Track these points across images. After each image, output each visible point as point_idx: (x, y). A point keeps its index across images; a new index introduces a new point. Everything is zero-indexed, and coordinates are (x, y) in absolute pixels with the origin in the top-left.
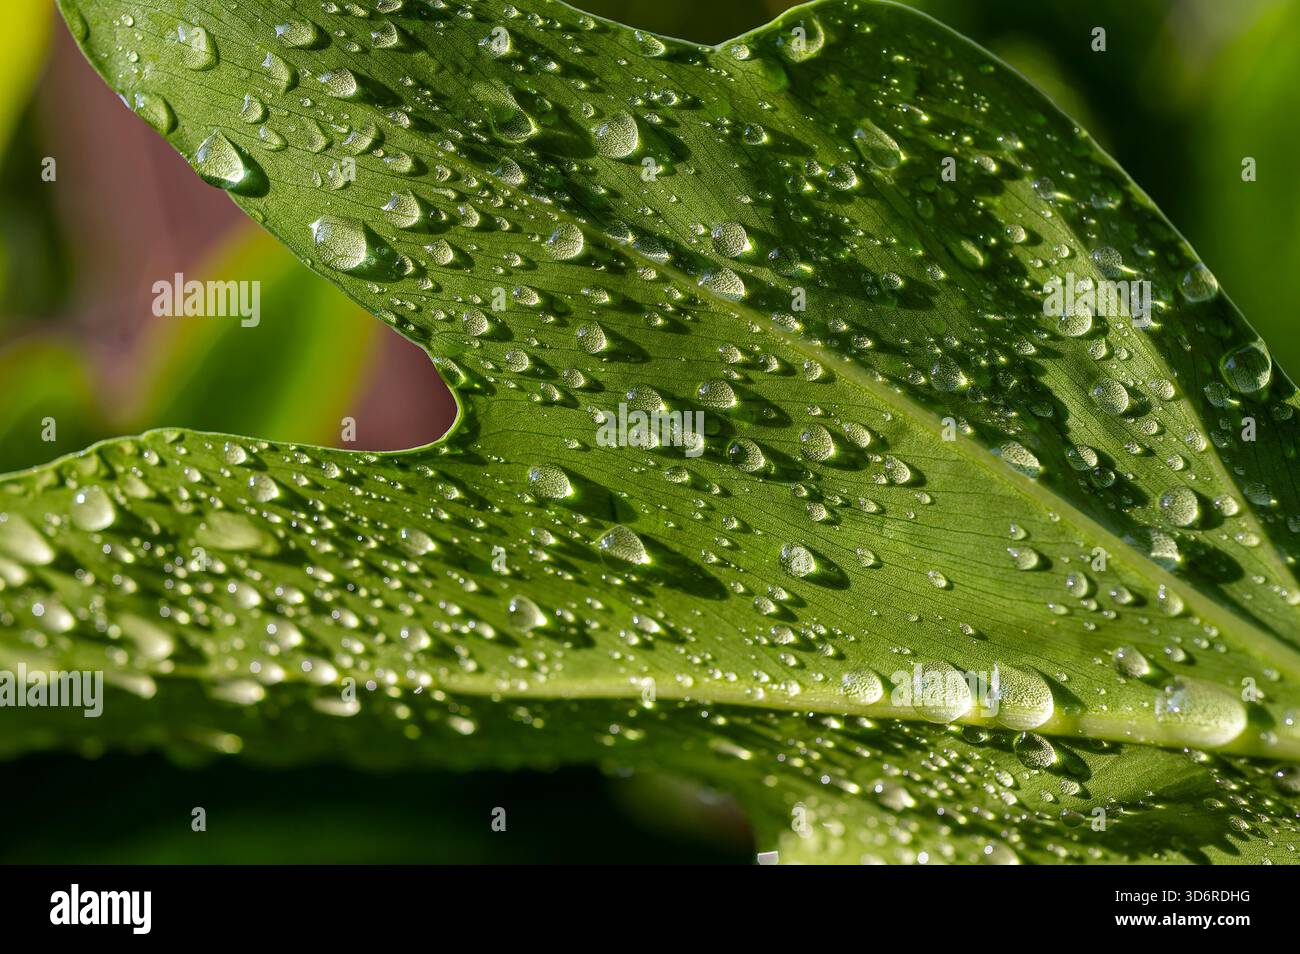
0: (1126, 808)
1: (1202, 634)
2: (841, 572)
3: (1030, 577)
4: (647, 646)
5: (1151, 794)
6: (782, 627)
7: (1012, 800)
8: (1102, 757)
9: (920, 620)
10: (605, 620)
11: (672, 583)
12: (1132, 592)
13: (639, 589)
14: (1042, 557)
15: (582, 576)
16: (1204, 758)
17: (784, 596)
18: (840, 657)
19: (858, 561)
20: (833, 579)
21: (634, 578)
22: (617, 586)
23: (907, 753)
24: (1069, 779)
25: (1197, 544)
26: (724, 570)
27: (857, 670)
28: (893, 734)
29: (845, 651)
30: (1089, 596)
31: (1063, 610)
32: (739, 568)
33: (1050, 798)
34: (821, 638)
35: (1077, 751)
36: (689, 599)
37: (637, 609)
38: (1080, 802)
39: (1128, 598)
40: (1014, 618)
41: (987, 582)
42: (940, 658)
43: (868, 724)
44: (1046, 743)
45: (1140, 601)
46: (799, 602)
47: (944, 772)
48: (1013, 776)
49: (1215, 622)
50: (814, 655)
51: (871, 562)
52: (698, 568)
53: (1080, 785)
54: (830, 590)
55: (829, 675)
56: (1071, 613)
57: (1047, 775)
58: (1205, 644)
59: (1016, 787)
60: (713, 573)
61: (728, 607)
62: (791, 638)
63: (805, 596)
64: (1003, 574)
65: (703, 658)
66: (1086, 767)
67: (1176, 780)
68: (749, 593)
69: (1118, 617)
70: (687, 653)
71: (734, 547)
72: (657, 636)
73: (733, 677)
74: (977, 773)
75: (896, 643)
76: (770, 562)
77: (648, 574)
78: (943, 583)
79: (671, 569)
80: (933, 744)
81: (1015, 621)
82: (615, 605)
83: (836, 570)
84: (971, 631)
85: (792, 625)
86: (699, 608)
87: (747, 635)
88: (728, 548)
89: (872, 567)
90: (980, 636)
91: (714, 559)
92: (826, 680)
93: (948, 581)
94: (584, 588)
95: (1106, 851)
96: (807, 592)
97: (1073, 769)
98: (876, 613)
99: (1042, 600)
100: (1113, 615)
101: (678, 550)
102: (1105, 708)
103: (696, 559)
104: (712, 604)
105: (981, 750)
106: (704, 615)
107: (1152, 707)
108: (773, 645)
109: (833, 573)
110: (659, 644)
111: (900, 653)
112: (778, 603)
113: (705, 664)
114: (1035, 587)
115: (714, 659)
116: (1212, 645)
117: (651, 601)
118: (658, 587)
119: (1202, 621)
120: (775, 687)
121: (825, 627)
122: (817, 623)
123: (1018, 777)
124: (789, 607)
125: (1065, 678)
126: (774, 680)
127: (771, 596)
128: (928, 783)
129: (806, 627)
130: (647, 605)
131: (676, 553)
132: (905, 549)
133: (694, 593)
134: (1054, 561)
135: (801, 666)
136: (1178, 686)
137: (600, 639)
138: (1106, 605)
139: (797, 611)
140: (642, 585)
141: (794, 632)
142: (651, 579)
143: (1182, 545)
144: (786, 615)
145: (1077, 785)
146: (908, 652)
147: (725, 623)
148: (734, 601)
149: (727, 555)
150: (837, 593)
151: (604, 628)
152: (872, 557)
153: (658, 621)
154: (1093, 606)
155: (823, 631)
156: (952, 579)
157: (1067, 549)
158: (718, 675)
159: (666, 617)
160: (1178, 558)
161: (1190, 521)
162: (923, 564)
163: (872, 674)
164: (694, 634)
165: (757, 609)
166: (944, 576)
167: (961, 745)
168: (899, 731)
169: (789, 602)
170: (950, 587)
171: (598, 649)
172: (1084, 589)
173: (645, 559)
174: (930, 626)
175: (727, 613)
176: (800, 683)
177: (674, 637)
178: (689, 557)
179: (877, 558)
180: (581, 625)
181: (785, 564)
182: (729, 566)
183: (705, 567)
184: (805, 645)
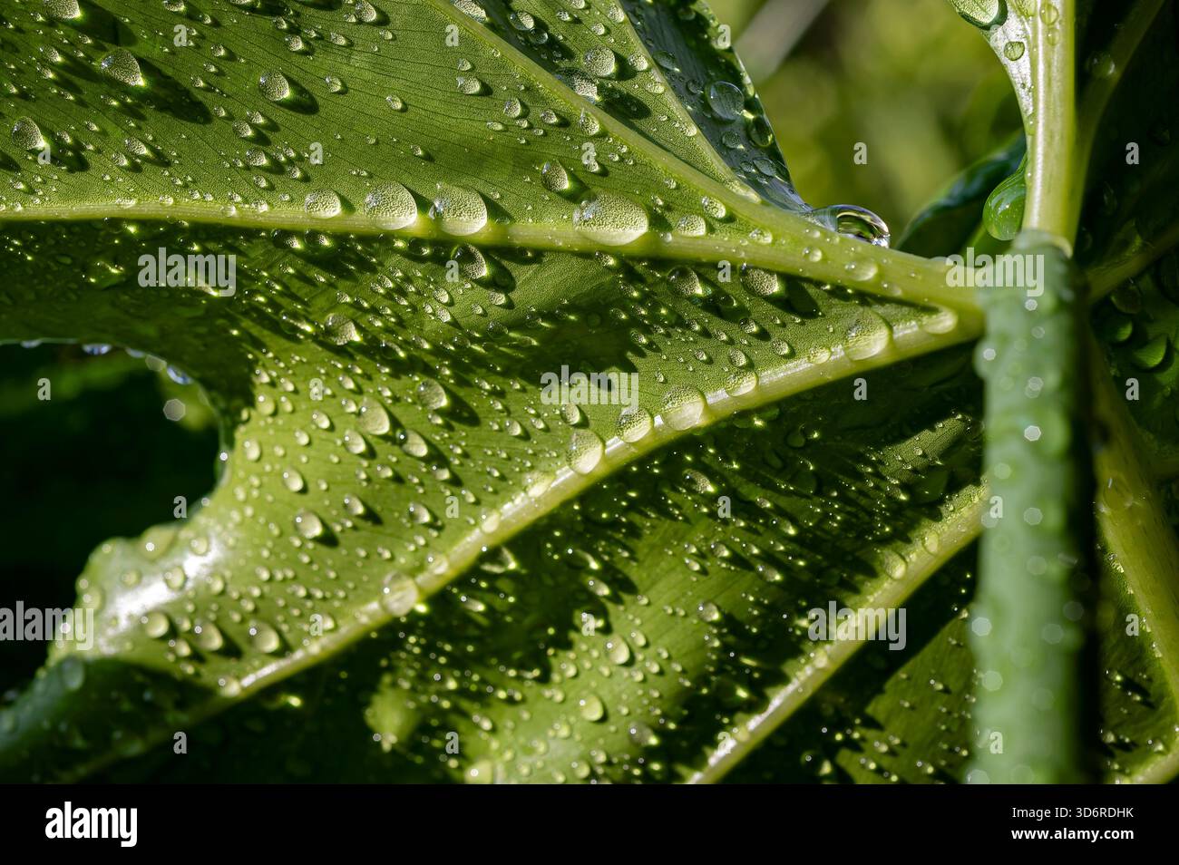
0: (545, 318)
1: (614, 151)
2: (312, 98)
3: (473, 100)
4: (135, 168)
5: (566, 302)
6: (257, 150)
7: (447, 318)
8: (525, 268)
9: (377, 143)
10: (99, 143)
11: (163, 107)
12: (557, 115)
13: (132, 112)
14: (483, 85)
15: (82, 97)
16: (612, 262)
17: (261, 120)
18: (306, 179)
19: (328, 86)
20: (305, 105)
21: (129, 100)
22: (113, 107)
23: (358, 275)
24: (497, 291)
25: (613, 90)
26: (209, 95)
27: (320, 191)
28: (347, 254)
29: (311, 173)
30: (523, 116)
31: (500, 127)
32: (223, 93)
33: (480, 311)
34: (290, 161)
35: (505, 263)
36: (176, 122)
37: (129, 132)
38: (505, 312)
39: (555, 120)
40: (458, 136)
41: (436, 103)
42: (393, 179)
43: (326, 242)
44: (479, 255)
45: (565, 123)
46: (273, 127)
47: (389, 295)
48: (449, 293)
49: (625, 139)
50: (283, 178)
51: (338, 88)
52: (187, 93)
53: (506, 296)
54: (301, 115)
55: (294, 196)
56: (506, 128)
57: (479, 289)
58: (617, 158)
59: (451, 304)
60: (200, 98)
61: (211, 130)
62: (264, 161)
63: (278, 121)
64: (451, 97)
65: (184, 180)
66: (512, 279)
67: (587, 287)
68: (230, 117)
69: (546, 134)
70: (171, 175)
71: (220, 73)
72: (145, 159)
73: (210, 198)
74: (418, 293)
75: (354, 165)
76: (250, 89)
77: (142, 96)
78: (399, 106)
79: (162, 93)
80: (381, 264)
81: (458, 140)
82: (110, 128)
83: (307, 96)
84: (420, 153)
85: (265, 148)
86: (186, 131)
87: (226, 158)
88: (215, 74)
89: (339, 93)
90: (428, 158)
91: (202, 84)
92: (292, 200)
93: (404, 103)
94: (84, 110)
95: (524, 383)
96: (281, 116)
97: (501, 282)
98: (339, 137)
99: (482, 118)
100: (541, 132)
101: (170, 74)
102: (530, 220)
103: (185, 84)
104: (196, 127)
105: (423, 266)
106: (188, 138)
107: (570, 218)
108: (248, 168)
109: (304, 99)
110: (146, 167)
111: (358, 175)
112: (254, 126)
113: (186, 186)
114: (477, 108)
115: (194, 182)
116: (622, 159)
117: (142, 124)
118: (149, 111)
119: (616, 139)
120: (247, 206)
121: (294, 151)
122: (287, 147)
123: (453, 293)
124: (264, 132)
125: (498, 196)
126: (246, 201)
127: (249, 121)
128: (375, 311)
129: (278, 151)
130: (139, 128)
131: (169, 77)
132: (368, 76)
133: (182, 118)
134: (495, 90)
135: (271, 188)
136: (592, 198)
137: (93, 161)
138: (536, 124)
139: (271, 136)
140: (135, 108)
141: (267, 155)
142: (144, 102)
143: (601, 89)
144: (261, 140)
145: (503, 296)
146: (365, 174)
147: (207, 147)
148: (216, 124)
149: (213, 80)
150: (308, 118)
151: (98, 151)
152: (339, 84)
153: (147, 144)
154: (525, 124)
155: (293, 155)
156: (407, 102)
157: (505, 79)
158: (197, 196)
159: (155, 140)
160: (597, 98)
161: (608, 73)
162: (383, 89)
163: (332, 194)
164: (179, 156)
165: (236, 131)
166: (400, 98)
167: (406, 262)
168: (353, 249)
169: (265, 127)
170: (404, 110)
171: (92, 171)
172: (518, 111)
173: (141, 82)
174: (385, 148)
175: (209, 137)
176: (269, 204)
177: (161, 160)
178: (180, 81)
179: (344, 84)
180: (78, 147)
181: (263, 90)
182: (214, 91)
183: (193, 90)
184: (277, 168)
